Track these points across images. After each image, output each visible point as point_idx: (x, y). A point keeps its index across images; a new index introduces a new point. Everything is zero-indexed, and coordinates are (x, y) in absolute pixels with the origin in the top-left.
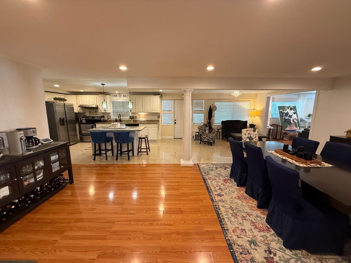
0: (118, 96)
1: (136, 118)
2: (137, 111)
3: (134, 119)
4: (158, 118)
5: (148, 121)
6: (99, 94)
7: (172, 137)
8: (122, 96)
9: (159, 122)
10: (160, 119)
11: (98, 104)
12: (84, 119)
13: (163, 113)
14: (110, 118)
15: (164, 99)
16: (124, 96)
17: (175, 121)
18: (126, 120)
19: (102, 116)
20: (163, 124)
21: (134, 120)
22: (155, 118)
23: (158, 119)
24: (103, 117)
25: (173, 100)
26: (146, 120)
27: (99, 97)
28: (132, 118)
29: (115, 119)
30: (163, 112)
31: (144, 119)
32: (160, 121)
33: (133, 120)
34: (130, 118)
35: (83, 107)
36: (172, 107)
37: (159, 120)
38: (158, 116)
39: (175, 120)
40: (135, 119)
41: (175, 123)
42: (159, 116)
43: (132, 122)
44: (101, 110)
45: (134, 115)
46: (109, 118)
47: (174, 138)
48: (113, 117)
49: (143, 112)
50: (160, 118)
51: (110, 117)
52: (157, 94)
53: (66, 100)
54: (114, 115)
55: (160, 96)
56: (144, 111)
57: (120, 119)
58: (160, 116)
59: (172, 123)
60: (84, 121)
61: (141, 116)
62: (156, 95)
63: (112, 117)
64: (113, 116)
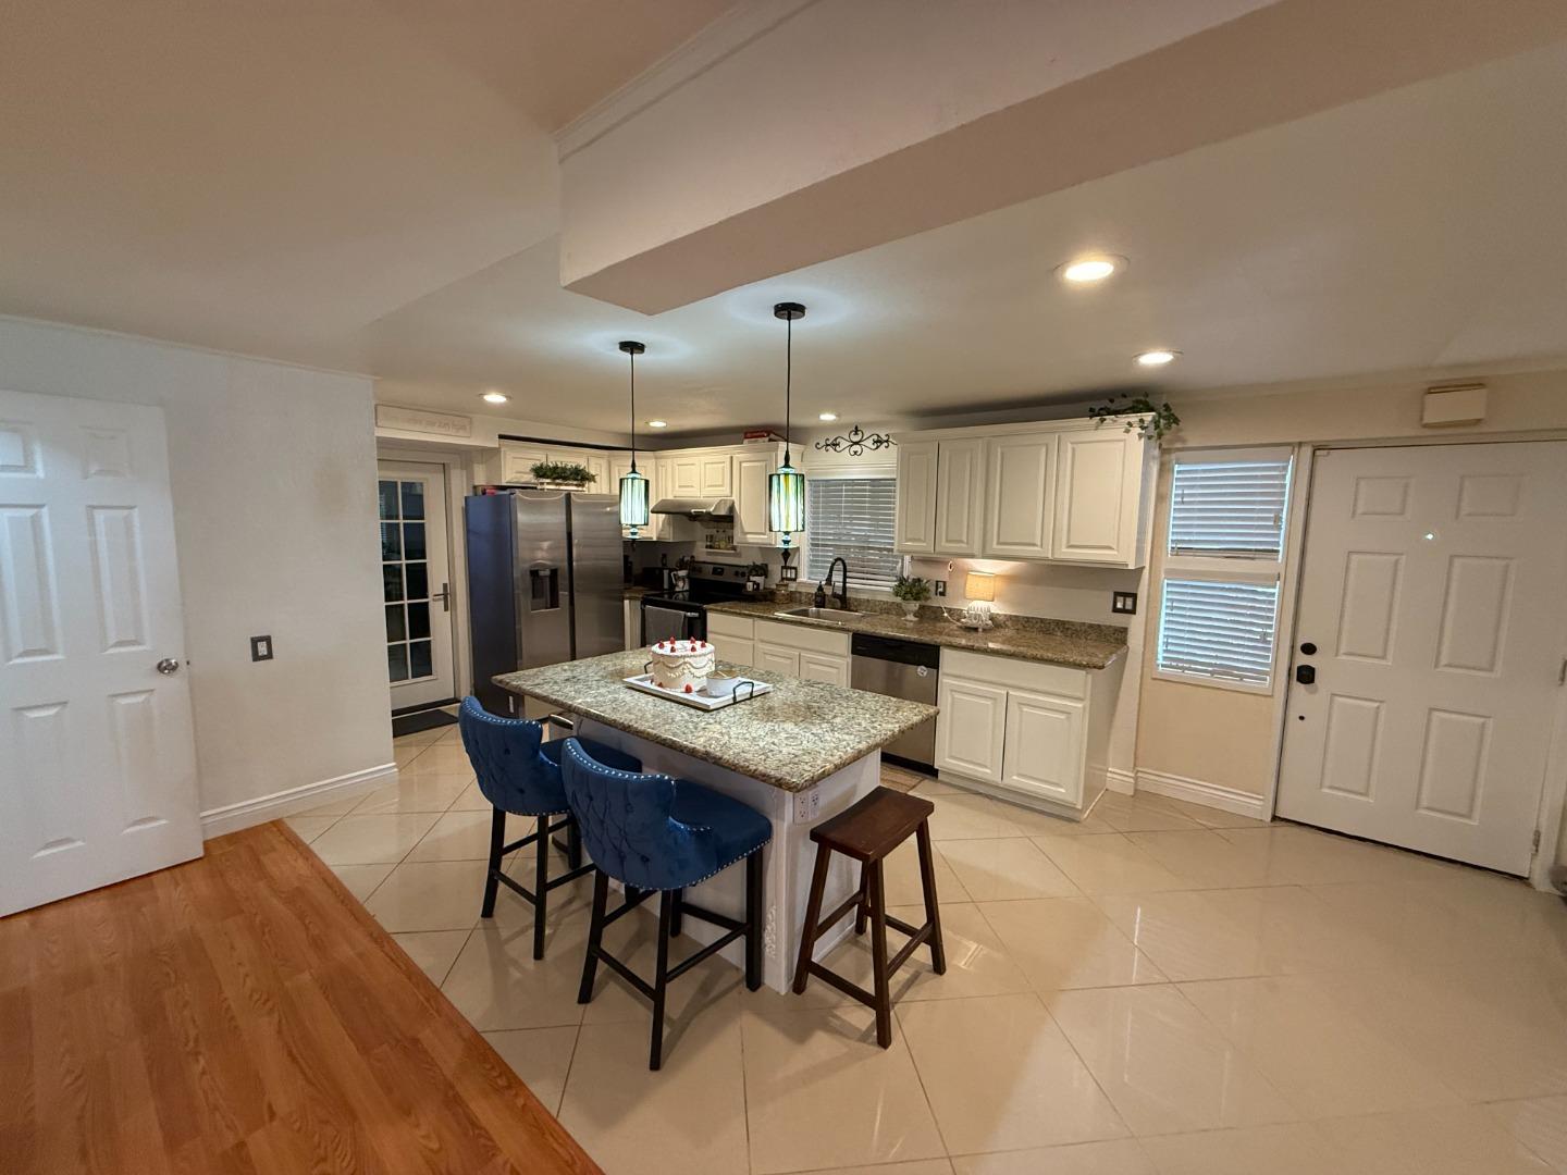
0: (844, 444)
1: (943, 594)
2: (944, 546)
3: (923, 603)
4: (1115, 610)
5: (1023, 624)
6: (746, 441)
7: (1257, 806)
8: (869, 443)
9: (1124, 642)
10: (1136, 625)
11: (735, 498)
12: (682, 573)
13: (1171, 573)
14: (795, 580)
15: (1189, 445)
16: (879, 442)
17: (1303, 659)
18: (879, 598)
19: (758, 563)
20: (1160, 661)
21: (921, 607)
22: (1094, 608)
23: (1118, 620)
24: (762, 570)
25: (1307, 452)
26: (1010, 617)
27: (742, 456)
28: (912, 589)
29: (814, 590)
30: (1168, 561)
31: (998, 609)
32: (1135, 639)
33: (914, 606)
34: (897, 594)
35: (681, 514)
36: (1278, 519)
37: (1124, 631)
38: (1117, 594)
39: (1309, 649)
40: (936, 602)
41: (1306, 675)
42: (1126, 595)
43: (910, 617)
44: (746, 530)
45: (930, 574)
46: (791, 579)
47: (1275, 818)
48: (808, 577)
49: (989, 552)
50: (1133, 612)
51: (793, 576)
52: (1128, 402)
53: (591, 478)
54: (814, 564)
55: (1148, 417)
56: (995, 547)
57: (844, 588)
58: (1134, 596)
59: (1268, 667)
60: (681, 584)
61: (973, 585)
62: (1116, 413)
63: (803, 578)
64: (811, 566)
